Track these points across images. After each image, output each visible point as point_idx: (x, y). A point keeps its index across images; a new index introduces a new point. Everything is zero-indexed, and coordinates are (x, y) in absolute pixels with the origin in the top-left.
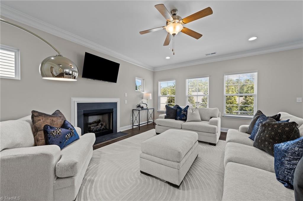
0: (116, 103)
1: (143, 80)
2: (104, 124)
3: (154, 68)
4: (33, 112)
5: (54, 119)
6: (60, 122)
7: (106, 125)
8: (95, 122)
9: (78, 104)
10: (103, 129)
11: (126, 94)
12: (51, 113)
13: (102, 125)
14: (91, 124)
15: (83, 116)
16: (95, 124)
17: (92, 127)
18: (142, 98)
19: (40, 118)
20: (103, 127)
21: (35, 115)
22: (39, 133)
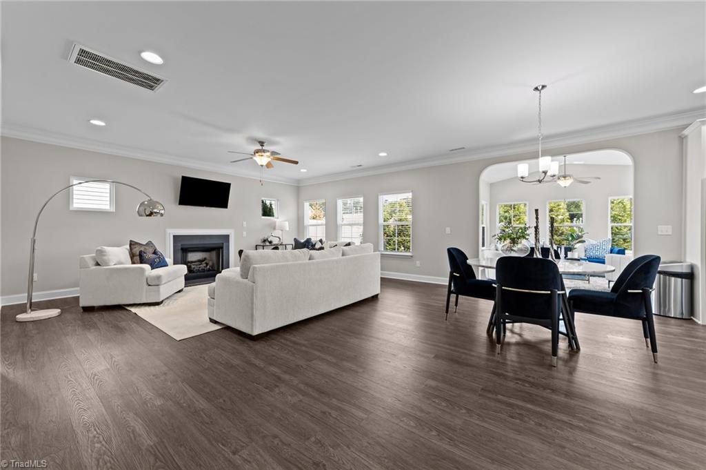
0: (228, 236)
1: (278, 200)
2: (210, 263)
3: (298, 181)
4: (131, 241)
5: (147, 248)
6: (151, 250)
7: (213, 264)
8: (199, 261)
9: (174, 236)
10: (209, 270)
11: (245, 223)
12: (144, 243)
13: (207, 264)
14: (192, 262)
15: (180, 251)
16: (198, 263)
17: (193, 266)
18: (274, 229)
19: (136, 246)
20: (208, 267)
21: (132, 244)
22: (135, 258)
